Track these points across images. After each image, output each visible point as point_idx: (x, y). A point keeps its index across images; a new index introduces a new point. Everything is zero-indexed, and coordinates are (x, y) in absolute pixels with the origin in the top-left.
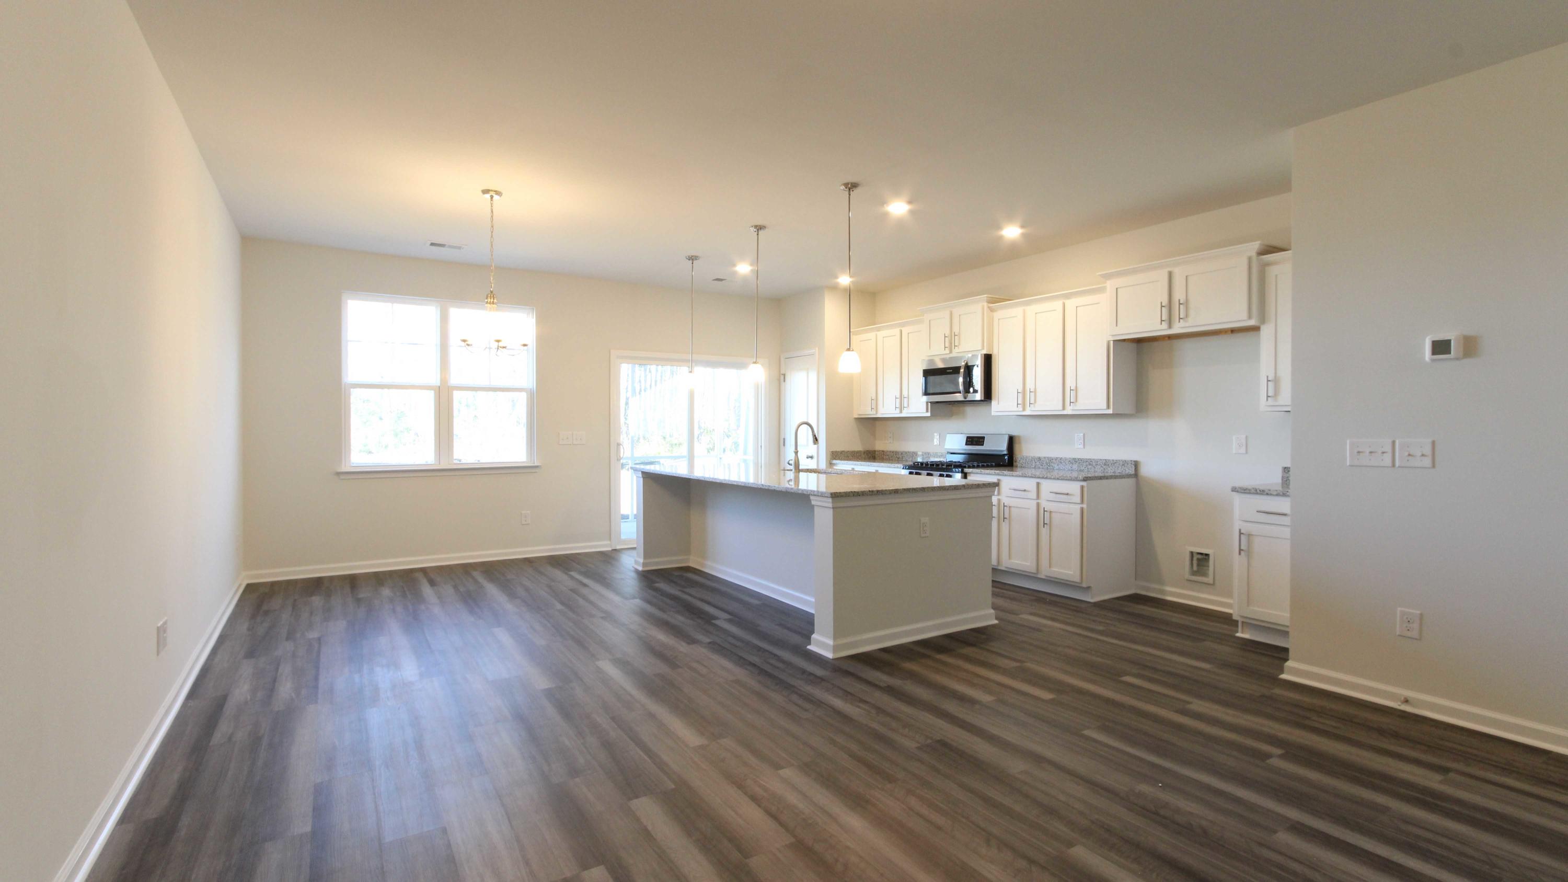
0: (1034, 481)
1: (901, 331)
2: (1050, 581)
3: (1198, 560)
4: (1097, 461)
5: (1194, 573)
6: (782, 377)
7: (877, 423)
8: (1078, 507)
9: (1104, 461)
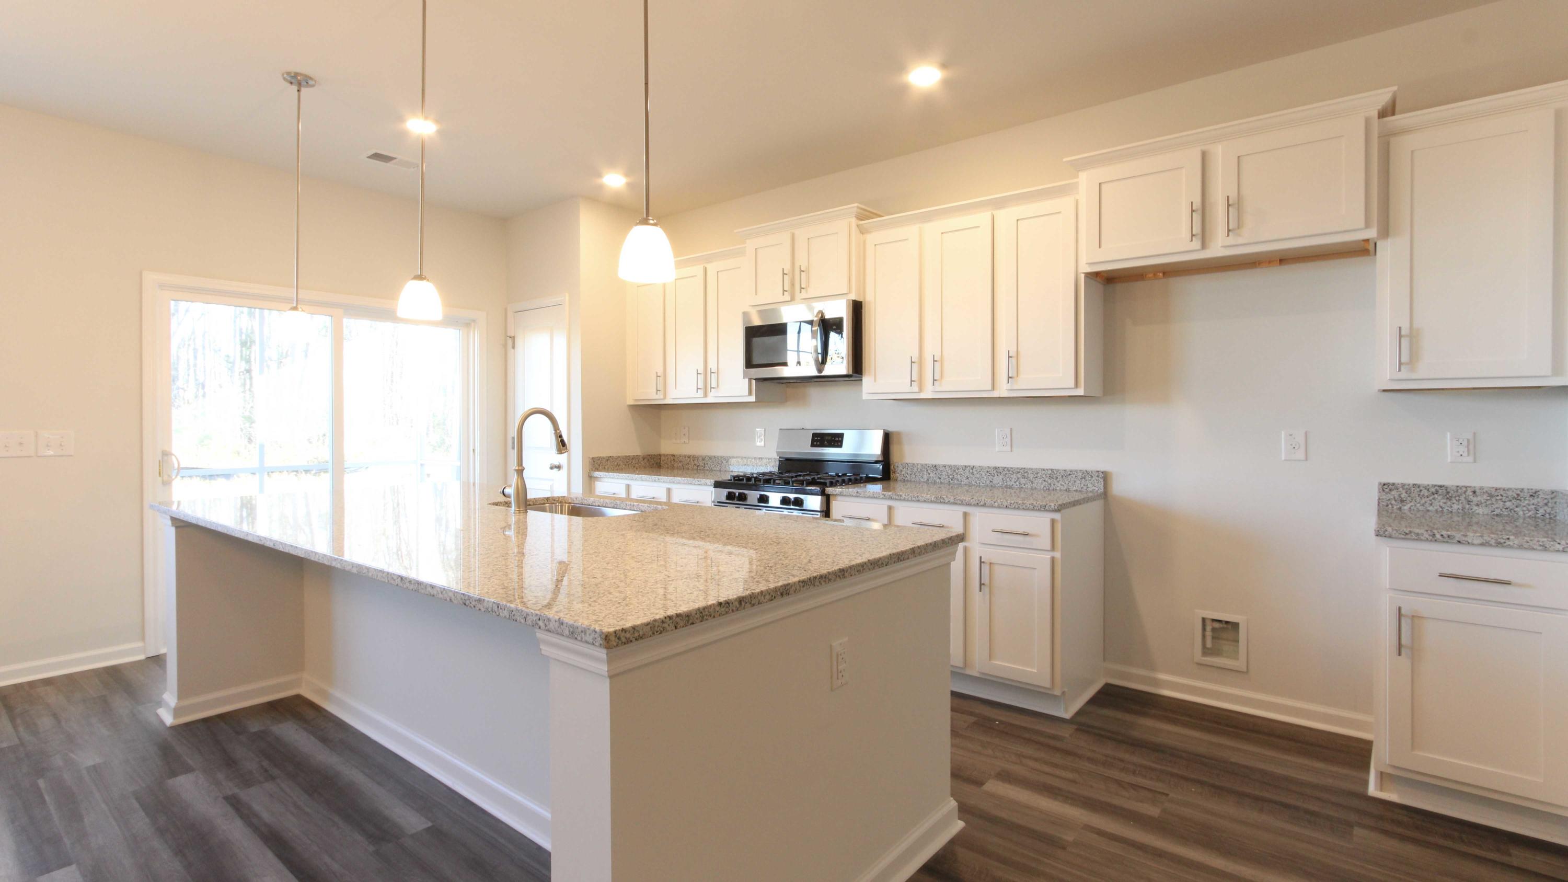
0: (961, 509)
1: (705, 270)
2: (984, 680)
3: (1214, 630)
4: (1036, 472)
5: (1206, 651)
6: (510, 342)
7: (664, 413)
8: (1048, 556)
9: (1050, 472)
